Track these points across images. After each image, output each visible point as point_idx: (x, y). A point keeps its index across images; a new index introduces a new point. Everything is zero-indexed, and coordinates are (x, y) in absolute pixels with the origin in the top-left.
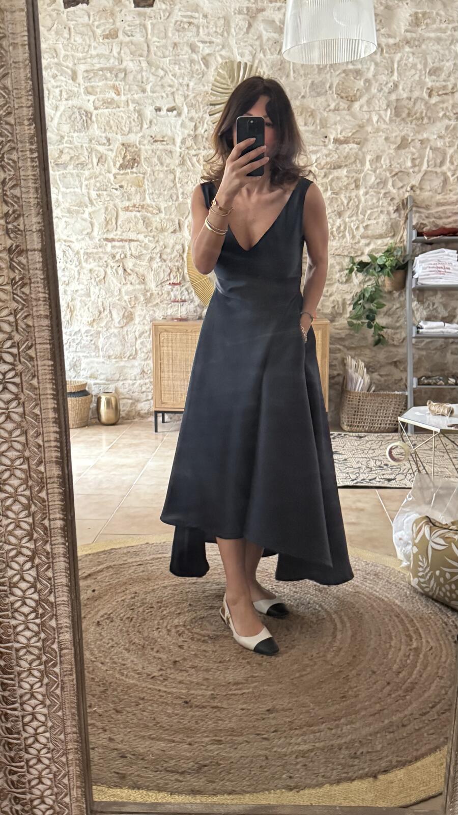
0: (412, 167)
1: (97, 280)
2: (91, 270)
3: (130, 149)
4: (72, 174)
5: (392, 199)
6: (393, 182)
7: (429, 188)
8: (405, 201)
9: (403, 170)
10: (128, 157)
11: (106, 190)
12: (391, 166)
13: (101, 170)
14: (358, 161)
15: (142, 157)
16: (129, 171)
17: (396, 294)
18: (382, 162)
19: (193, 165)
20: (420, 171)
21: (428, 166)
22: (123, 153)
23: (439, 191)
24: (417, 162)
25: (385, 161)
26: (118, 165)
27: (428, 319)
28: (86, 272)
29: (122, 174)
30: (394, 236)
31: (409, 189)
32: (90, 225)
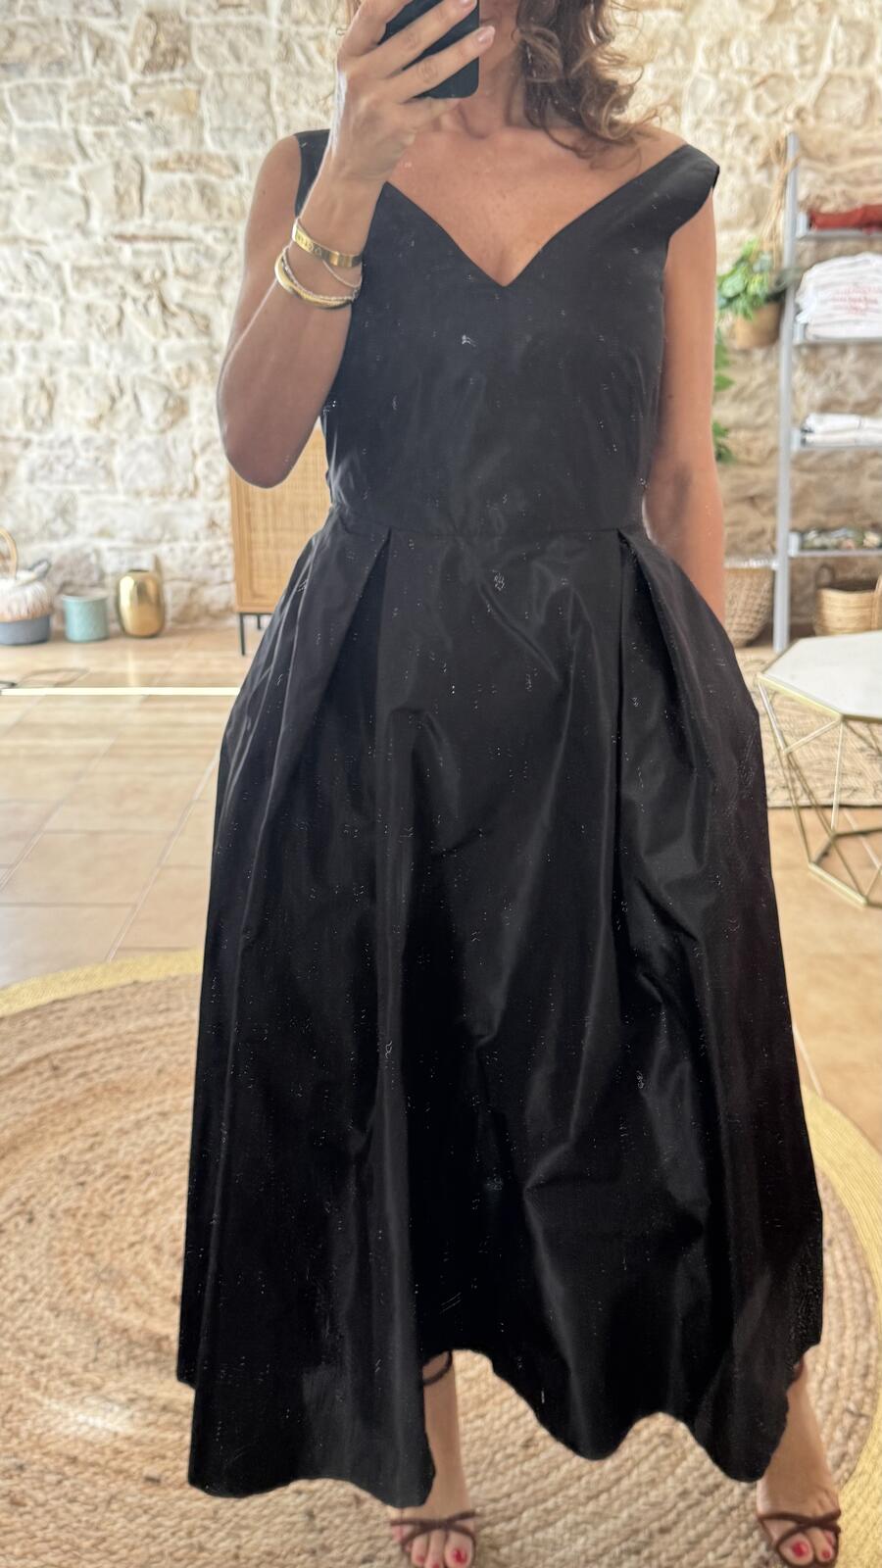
0: (796, 66)
1: (104, 328)
2: (89, 308)
3: (165, 25)
4: (38, 89)
5: (754, 139)
6: (758, 99)
7: (834, 113)
8: (782, 146)
9: (778, 70)
10: (163, 45)
11: (114, 123)
12: (751, 62)
13: (102, 75)
14: (678, 51)
15: (194, 47)
16: (165, 76)
17: (758, 354)
18: (733, 51)
19: (309, 61)
20: (815, 74)
21: (835, 62)
22: (150, 35)
23: (858, 120)
24: (810, 53)
25: (739, 50)
26: (140, 62)
27: (827, 407)
28: (79, 309)
29: (150, 86)
30: (757, 223)
31: (791, 115)
32: (82, 206)
